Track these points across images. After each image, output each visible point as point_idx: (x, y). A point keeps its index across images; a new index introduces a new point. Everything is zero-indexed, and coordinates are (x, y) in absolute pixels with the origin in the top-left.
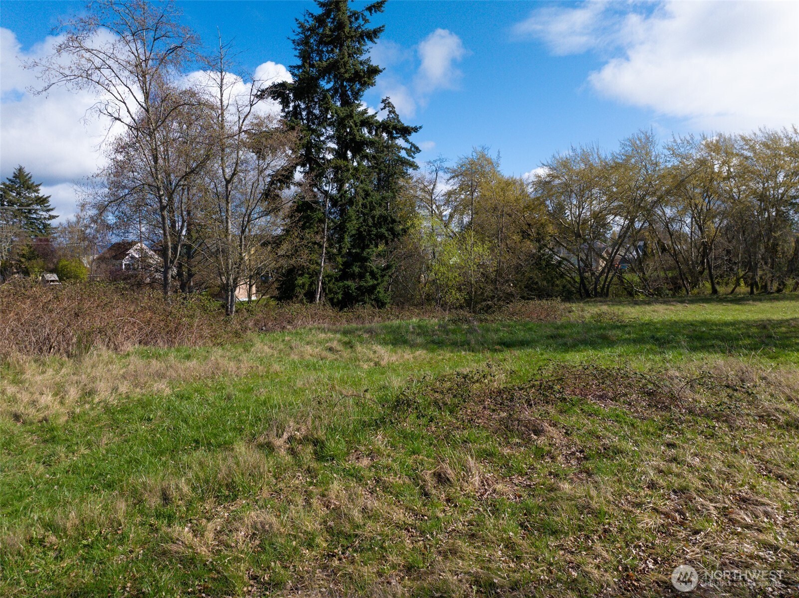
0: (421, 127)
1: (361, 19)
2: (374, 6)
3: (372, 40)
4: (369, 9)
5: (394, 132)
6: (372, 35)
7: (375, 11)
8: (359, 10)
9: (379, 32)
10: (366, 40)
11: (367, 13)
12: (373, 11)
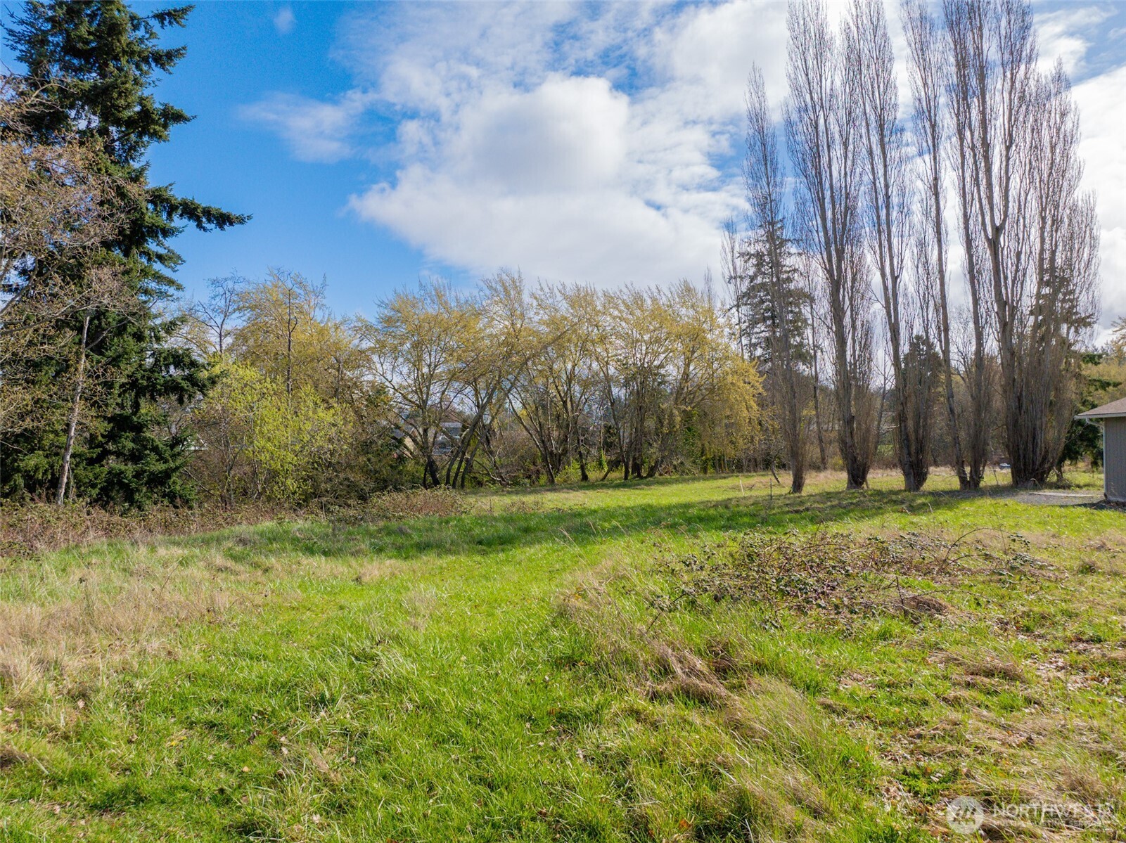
0: (249, 217)
1: (142, 29)
2: (169, 14)
3: (163, 66)
4: (161, 17)
5: (204, 220)
6: (163, 59)
7: (170, 23)
8: (141, 14)
9: (176, 56)
10: (153, 65)
11: (155, 23)
12: (166, 23)
